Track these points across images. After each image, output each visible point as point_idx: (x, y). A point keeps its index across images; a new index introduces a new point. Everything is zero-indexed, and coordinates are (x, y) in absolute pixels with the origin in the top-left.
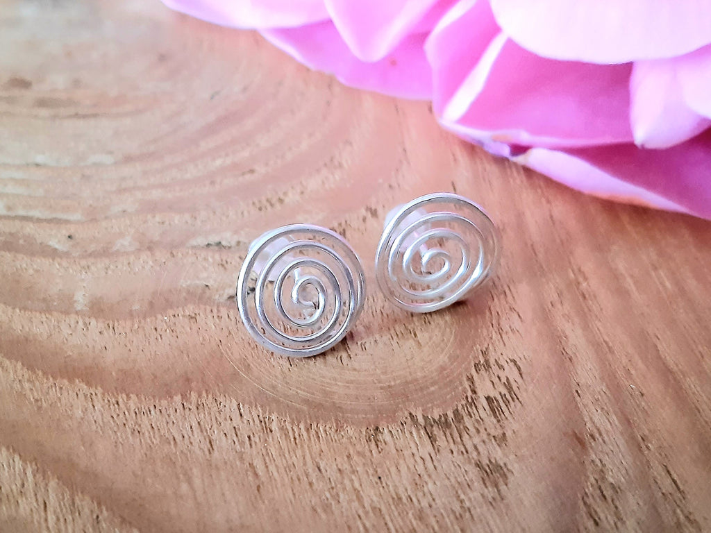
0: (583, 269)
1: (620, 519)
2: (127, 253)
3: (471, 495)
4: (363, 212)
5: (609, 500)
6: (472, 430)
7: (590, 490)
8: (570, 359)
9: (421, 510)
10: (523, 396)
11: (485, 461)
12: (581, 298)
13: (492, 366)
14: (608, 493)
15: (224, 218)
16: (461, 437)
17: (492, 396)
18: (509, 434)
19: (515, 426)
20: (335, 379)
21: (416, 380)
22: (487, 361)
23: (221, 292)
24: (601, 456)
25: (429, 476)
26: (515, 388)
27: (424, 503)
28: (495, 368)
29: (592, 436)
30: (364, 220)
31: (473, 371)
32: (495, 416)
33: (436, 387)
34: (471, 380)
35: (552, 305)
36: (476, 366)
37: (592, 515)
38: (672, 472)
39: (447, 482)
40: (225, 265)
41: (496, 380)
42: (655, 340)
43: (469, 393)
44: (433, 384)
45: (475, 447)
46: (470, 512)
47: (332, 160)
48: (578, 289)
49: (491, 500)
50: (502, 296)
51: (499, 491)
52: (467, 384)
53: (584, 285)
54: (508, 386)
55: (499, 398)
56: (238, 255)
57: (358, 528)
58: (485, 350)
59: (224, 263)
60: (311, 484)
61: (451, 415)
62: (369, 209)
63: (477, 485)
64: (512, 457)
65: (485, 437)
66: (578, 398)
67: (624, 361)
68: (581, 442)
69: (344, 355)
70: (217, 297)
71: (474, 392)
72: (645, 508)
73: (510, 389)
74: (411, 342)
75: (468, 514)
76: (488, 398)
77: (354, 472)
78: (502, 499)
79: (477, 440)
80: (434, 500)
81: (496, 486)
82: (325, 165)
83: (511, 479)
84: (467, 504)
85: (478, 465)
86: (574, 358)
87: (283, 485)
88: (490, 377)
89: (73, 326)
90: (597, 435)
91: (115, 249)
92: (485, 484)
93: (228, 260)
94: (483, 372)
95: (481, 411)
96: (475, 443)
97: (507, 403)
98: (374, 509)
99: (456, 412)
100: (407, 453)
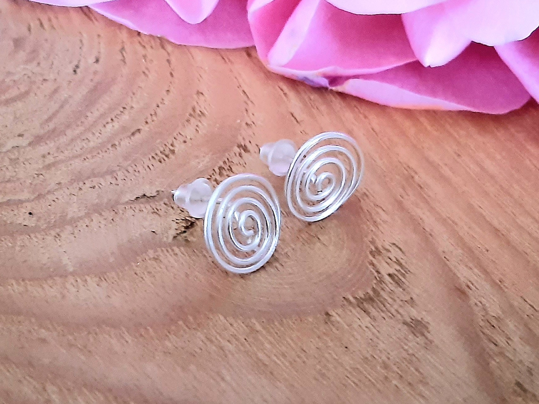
0: (411, 165)
1: (509, 339)
2: (81, 218)
3: (410, 344)
4: (237, 150)
5: (497, 327)
6: (390, 300)
7: (482, 323)
8: (431, 235)
9: (384, 362)
10: (412, 268)
11: (409, 320)
12: (419, 188)
13: (381, 251)
14: (494, 322)
15: (137, 174)
16: (384, 306)
17: (391, 272)
18: (414, 297)
19: (417, 291)
20: (281, 284)
21: (336, 272)
22: (377, 248)
23: (166, 235)
24: (479, 299)
25: (378, 338)
26: (404, 264)
27: (384, 358)
28: (384, 252)
29: (468, 286)
30: (240, 155)
31: (371, 258)
32: (401, 287)
33: (352, 274)
34: (372, 264)
35: (402, 197)
36: (371, 252)
37: (490, 340)
38: (527, 300)
39: (391, 340)
40: (157, 212)
41: (389, 261)
42: (480, 210)
43: (376, 274)
44: (349, 273)
45: (397, 311)
46: (415, 356)
47: (194, 110)
48: (414, 181)
49: (423, 345)
50: (365, 198)
51: (427, 338)
52: (371, 268)
53: (416, 177)
54: (399, 263)
55: (396, 273)
56: (163, 202)
57: (350, 384)
58: (371, 240)
59: (156, 210)
60: (304, 362)
61: (371, 293)
62: (240, 146)
63: (411, 337)
64: (424, 313)
65: (401, 303)
66: (447, 262)
67: (466, 228)
68: (463, 293)
69: (277, 265)
70: (165, 239)
71: (378, 272)
72: (521, 328)
73: (400, 264)
74: (318, 244)
75: (414, 358)
76: (390, 275)
77: (328, 347)
78: (431, 343)
79: (396, 307)
80: (389, 354)
81: (423, 335)
82: (191, 115)
83: (430, 328)
84: (411, 351)
85: (405, 323)
86: (433, 234)
87: (287, 367)
88: (384, 259)
89: (75, 284)
90: (471, 285)
91: (69, 217)
92: (415, 335)
93: (158, 208)
94: (377, 257)
95: (390, 285)
96: (396, 308)
97: (403, 275)
98: (354, 369)
99: (374, 290)
100: (355, 326)
